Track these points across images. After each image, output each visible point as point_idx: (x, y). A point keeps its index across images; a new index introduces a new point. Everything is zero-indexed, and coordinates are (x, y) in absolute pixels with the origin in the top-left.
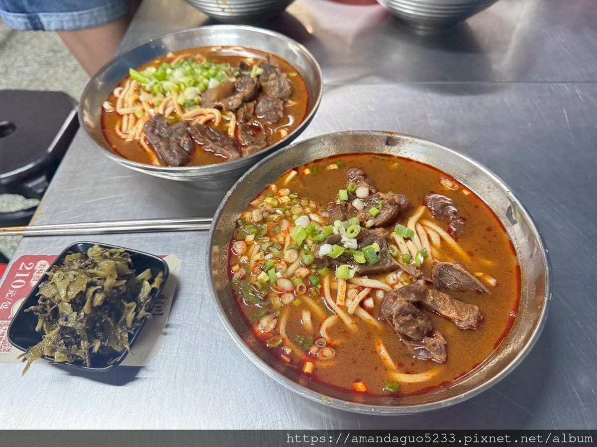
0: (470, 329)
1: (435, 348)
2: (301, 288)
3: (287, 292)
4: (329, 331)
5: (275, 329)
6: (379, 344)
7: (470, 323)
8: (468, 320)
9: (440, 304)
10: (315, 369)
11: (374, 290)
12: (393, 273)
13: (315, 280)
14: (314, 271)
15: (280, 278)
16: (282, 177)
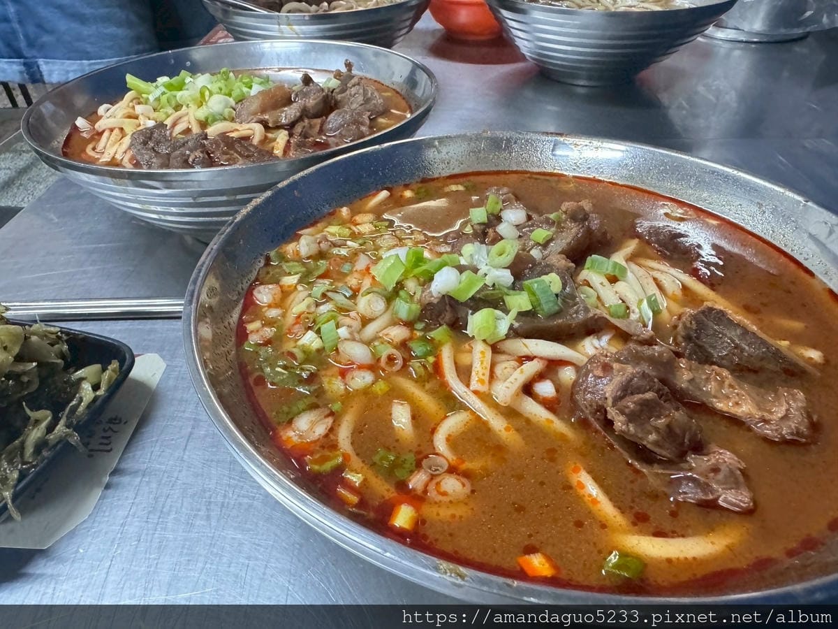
0: (794, 442)
1: (720, 476)
2: (391, 359)
3: (361, 367)
4: (452, 441)
5: (326, 436)
6: (576, 471)
7: (792, 425)
8: (785, 417)
9: (711, 387)
10: (420, 522)
11: (553, 365)
12: (591, 337)
13: (421, 348)
14: (419, 334)
15: (345, 339)
16: (361, 200)
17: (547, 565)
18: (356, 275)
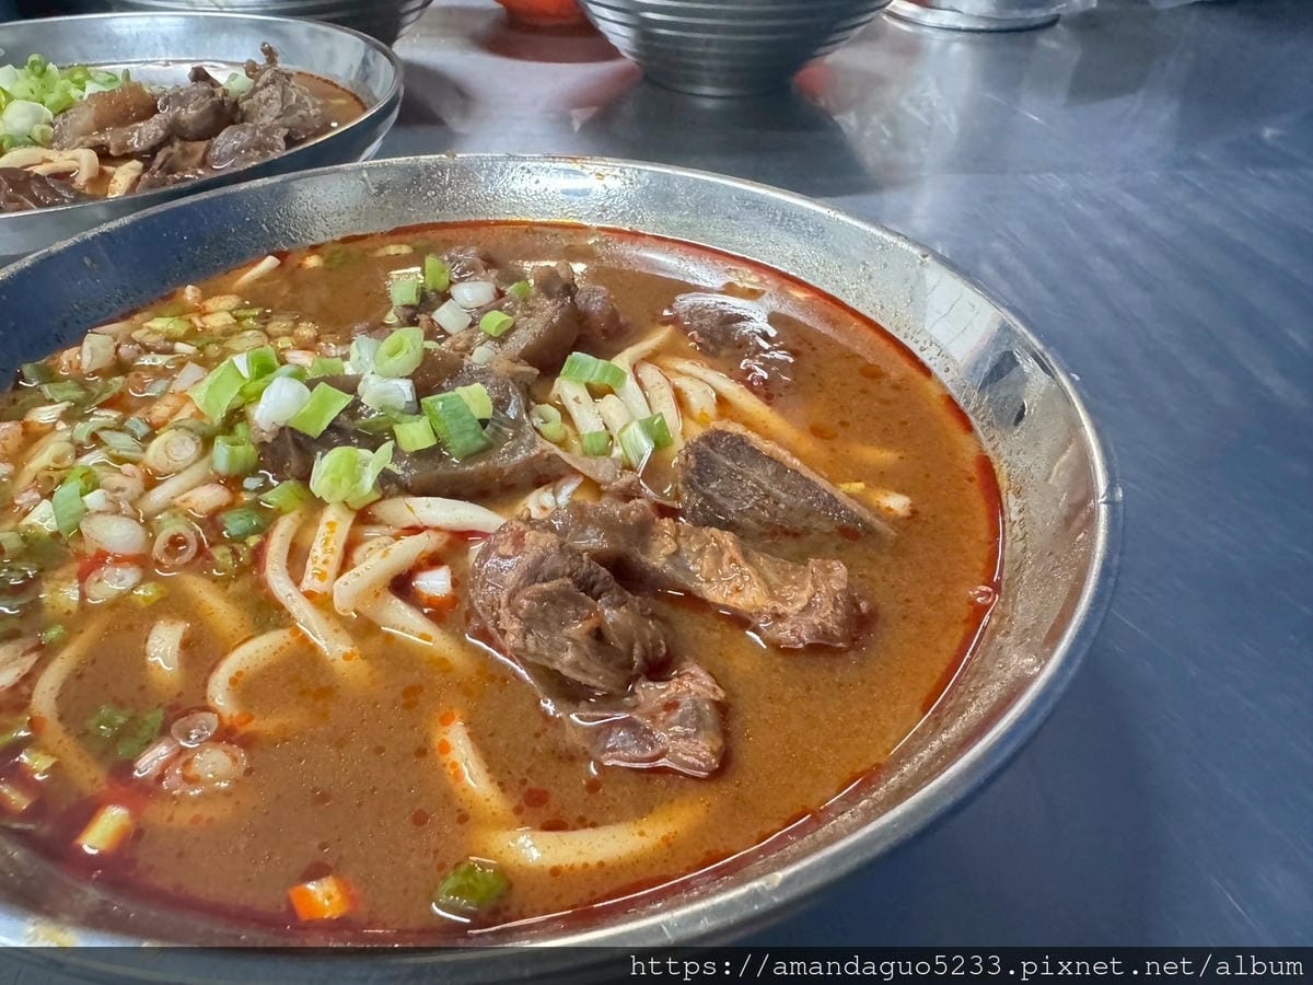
0: (820, 648)
1: (675, 717)
2: (174, 544)
3: (119, 561)
4: (242, 684)
5: (14, 688)
6: (446, 720)
7: (816, 621)
8: (807, 609)
9: (701, 563)
11: (460, 538)
12: (542, 489)
13: (240, 522)
14: (246, 497)
15: (98, 512)
16: (227, 273)
17: (337, 897)
18: (170, 400)
